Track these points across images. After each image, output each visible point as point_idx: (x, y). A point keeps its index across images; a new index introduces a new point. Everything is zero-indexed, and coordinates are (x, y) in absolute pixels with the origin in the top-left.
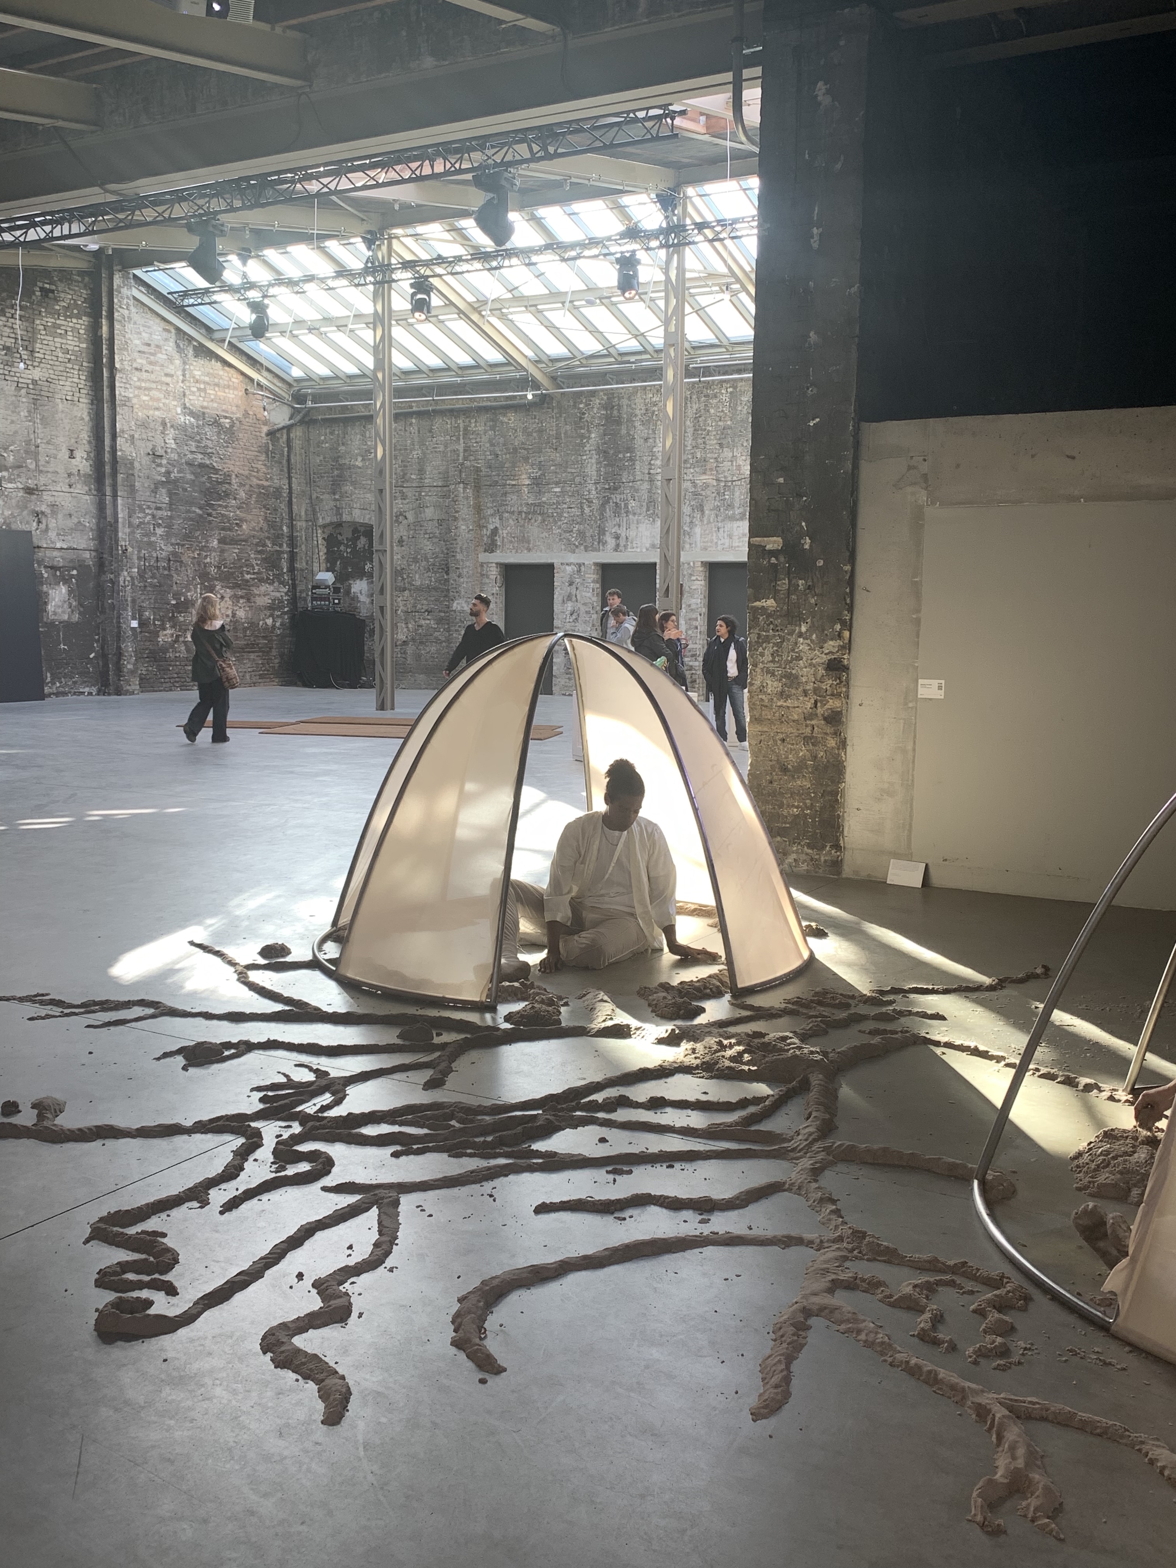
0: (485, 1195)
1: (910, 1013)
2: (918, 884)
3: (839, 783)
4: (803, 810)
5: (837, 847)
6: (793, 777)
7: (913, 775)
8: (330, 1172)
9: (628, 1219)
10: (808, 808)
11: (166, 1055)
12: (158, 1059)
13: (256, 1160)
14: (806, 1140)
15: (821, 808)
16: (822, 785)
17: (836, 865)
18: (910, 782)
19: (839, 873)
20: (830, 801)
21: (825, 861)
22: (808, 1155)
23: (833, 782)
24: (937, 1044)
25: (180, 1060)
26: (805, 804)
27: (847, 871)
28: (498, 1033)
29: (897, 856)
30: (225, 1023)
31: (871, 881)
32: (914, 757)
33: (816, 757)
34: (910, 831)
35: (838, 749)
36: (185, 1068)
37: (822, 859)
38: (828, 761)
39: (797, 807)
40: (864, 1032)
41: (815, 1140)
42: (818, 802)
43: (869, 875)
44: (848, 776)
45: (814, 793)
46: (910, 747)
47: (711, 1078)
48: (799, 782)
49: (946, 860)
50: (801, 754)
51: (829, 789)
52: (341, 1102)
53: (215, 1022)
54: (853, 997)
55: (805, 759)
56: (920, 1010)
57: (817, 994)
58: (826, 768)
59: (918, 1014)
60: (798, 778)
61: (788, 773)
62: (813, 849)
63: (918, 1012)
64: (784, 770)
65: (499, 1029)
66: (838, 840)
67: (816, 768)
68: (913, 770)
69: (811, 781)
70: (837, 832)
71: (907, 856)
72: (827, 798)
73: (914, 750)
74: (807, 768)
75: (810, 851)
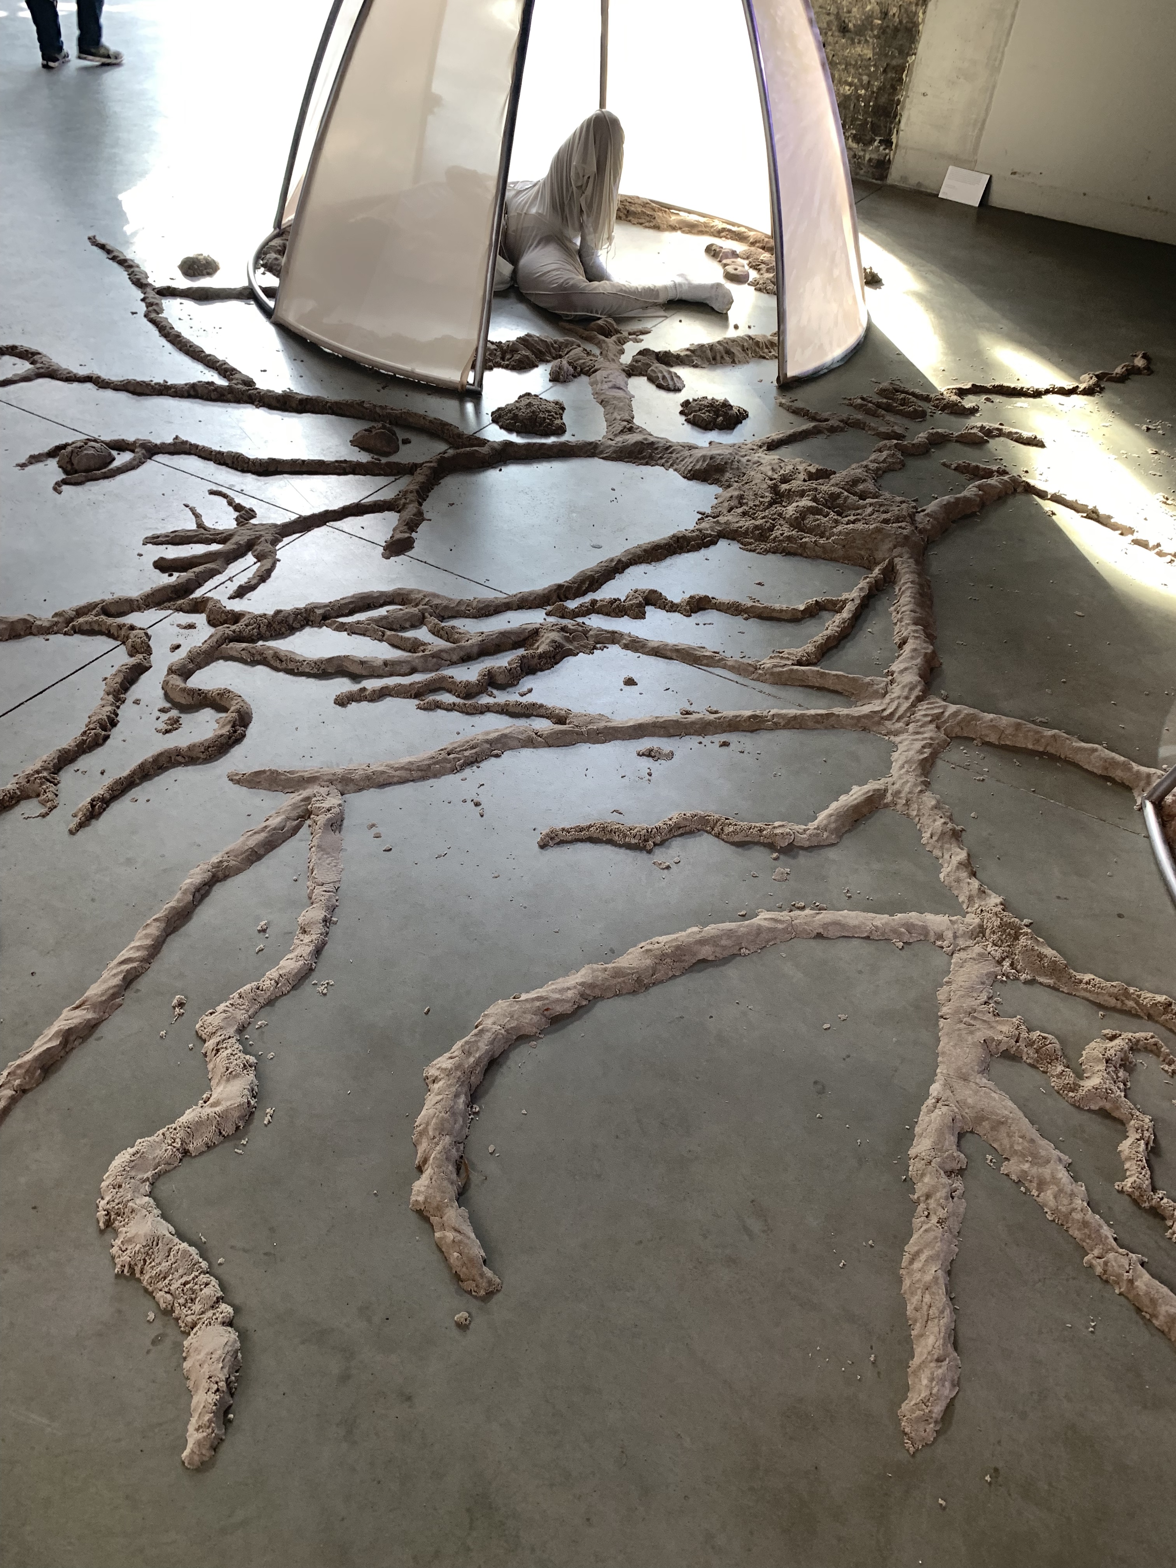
0: (469, 801)
1: (1001, 433)
2: (976, 204)
3: (908, 55)
4: (856, 90)
5: (888, 143)
6: (853, 40)
7: (1003, 53)
8: (243, 736)
9: (674, 867)
10: (863, 87)
11: (35, 459)
12: (23, 466)
13: (137, 702)
14: (907, 698)
15: (879, 89)
16: (886, 55)
17: (882, 166)
18: (997, 63)
19: (883, 177)
20: (892, 79)
21: (870, 160)
22: (911, 727)
23: (901, 52)
24: (1042, 495)
25: (52, 470)
26: (860, 80)
27: (894, 176)
28: (484, 450)
29: (958, 161)
30: (123, 396)
31: (921, 193)
32: (1011, 25)
33: (886, 14)
34: (982, 129)
35: (917, 5)
36: (57, 487)
37: (867, 157)
38: (901, 22)
39: (850, 85)
40: (948, 466)
41: (919, 699)
42: (877, 79)
43: (919, 184)
44: (922, 47)
45: (875, 65)
46: (1009, 12)
47: (767, 552)
48: (859, 49)
49: (1014, 173)
50: (869, 8)
51: (894, 63)
52: (269, 576)
53: (109, 394)
54: (927, 399)
55: (871, 16)
56: (1014, 430)
57: (882, 392)
58: (896, 30)
59: (1010, 435)
60: (859, 43)
61: (847, 35)
62: (858, 143)
63: (1010, 433)
64: (844, 30)
65: (484, 442)
66: (890, 134)
67: (883, 30)
68: (1006, 45)
69: (874, 48)
70: (891, 123)
71: (967, 163)
72: (889, 75)
73: (1013, 16)
74: (872, 30)
75: (854, 145)
